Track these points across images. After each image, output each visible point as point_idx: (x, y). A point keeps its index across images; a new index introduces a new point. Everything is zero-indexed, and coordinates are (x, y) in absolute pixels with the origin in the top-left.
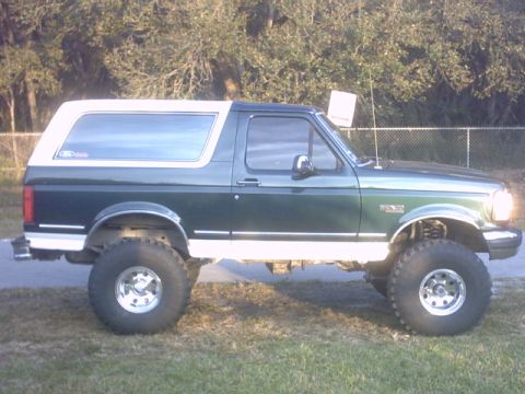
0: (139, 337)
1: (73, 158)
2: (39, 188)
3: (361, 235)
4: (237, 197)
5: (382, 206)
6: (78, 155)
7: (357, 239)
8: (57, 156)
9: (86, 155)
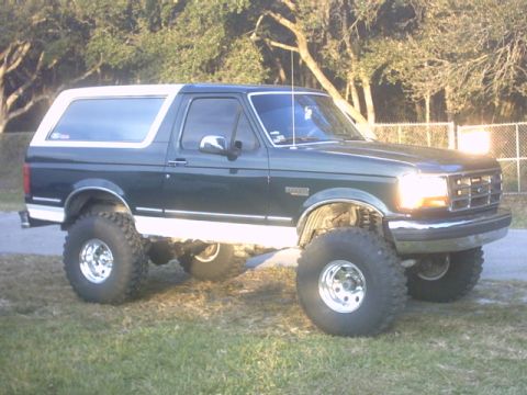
0: (97, 305)
1: (59, 139)
2: (34, 165)
3: (270, 218)
4: (168, 176)
5: (288, 189)
6: (63, 137)
7: (267, 223)
8: (49, 138)
9: (67, 137)
